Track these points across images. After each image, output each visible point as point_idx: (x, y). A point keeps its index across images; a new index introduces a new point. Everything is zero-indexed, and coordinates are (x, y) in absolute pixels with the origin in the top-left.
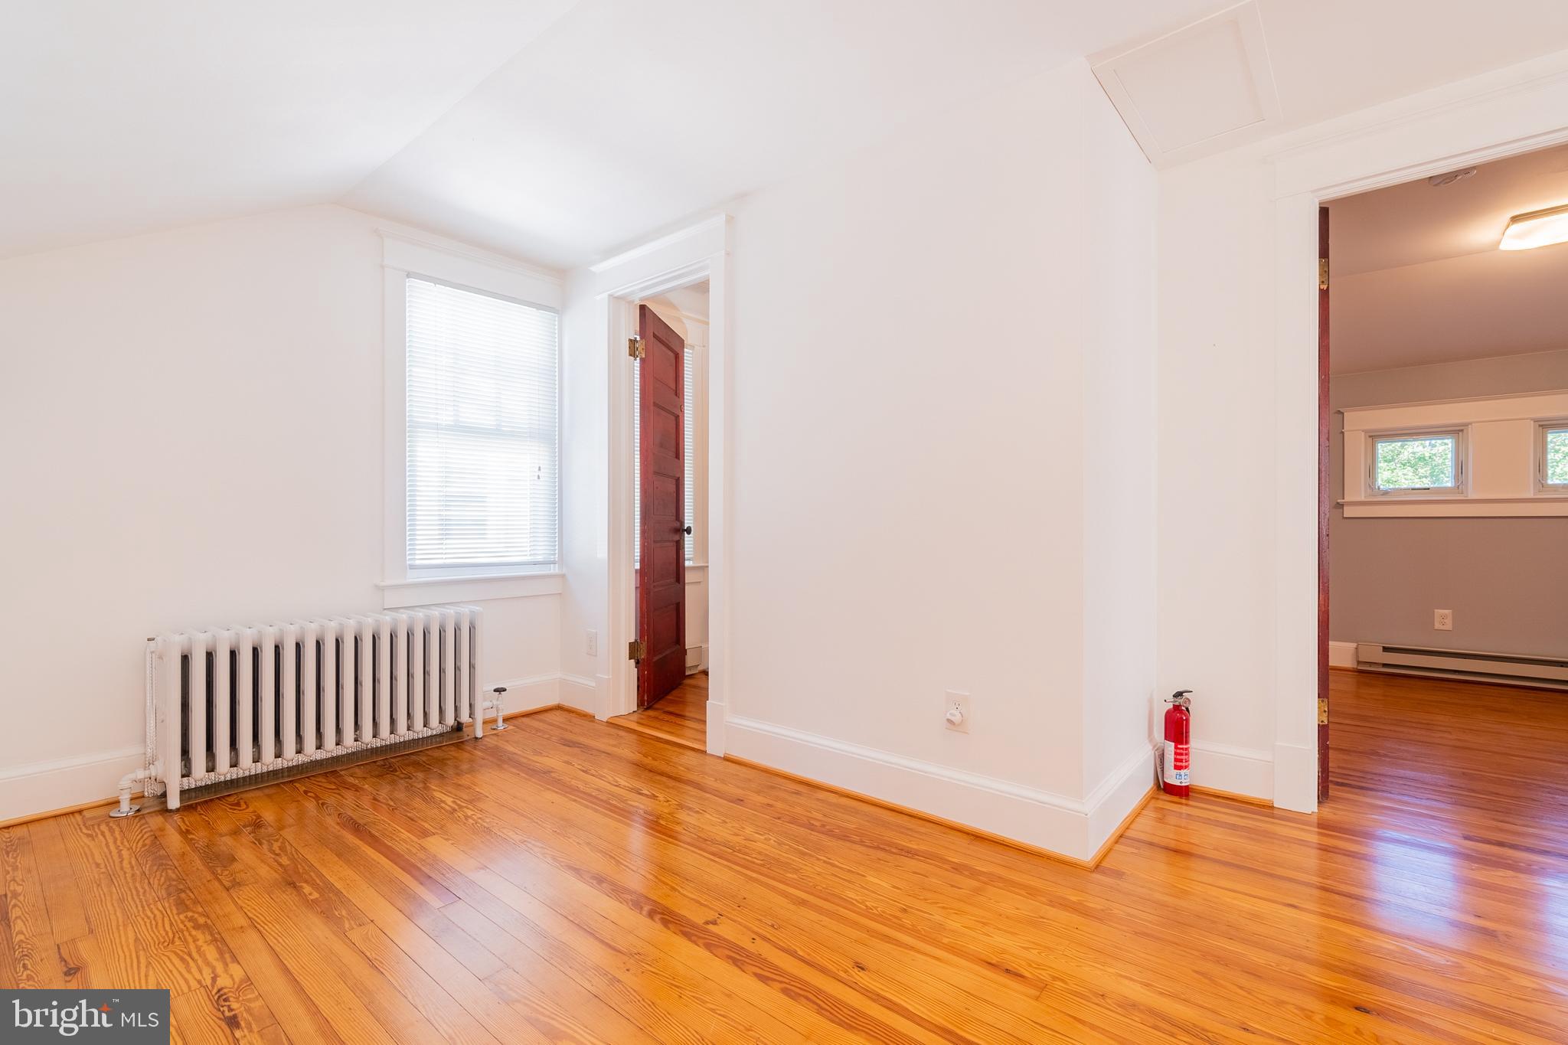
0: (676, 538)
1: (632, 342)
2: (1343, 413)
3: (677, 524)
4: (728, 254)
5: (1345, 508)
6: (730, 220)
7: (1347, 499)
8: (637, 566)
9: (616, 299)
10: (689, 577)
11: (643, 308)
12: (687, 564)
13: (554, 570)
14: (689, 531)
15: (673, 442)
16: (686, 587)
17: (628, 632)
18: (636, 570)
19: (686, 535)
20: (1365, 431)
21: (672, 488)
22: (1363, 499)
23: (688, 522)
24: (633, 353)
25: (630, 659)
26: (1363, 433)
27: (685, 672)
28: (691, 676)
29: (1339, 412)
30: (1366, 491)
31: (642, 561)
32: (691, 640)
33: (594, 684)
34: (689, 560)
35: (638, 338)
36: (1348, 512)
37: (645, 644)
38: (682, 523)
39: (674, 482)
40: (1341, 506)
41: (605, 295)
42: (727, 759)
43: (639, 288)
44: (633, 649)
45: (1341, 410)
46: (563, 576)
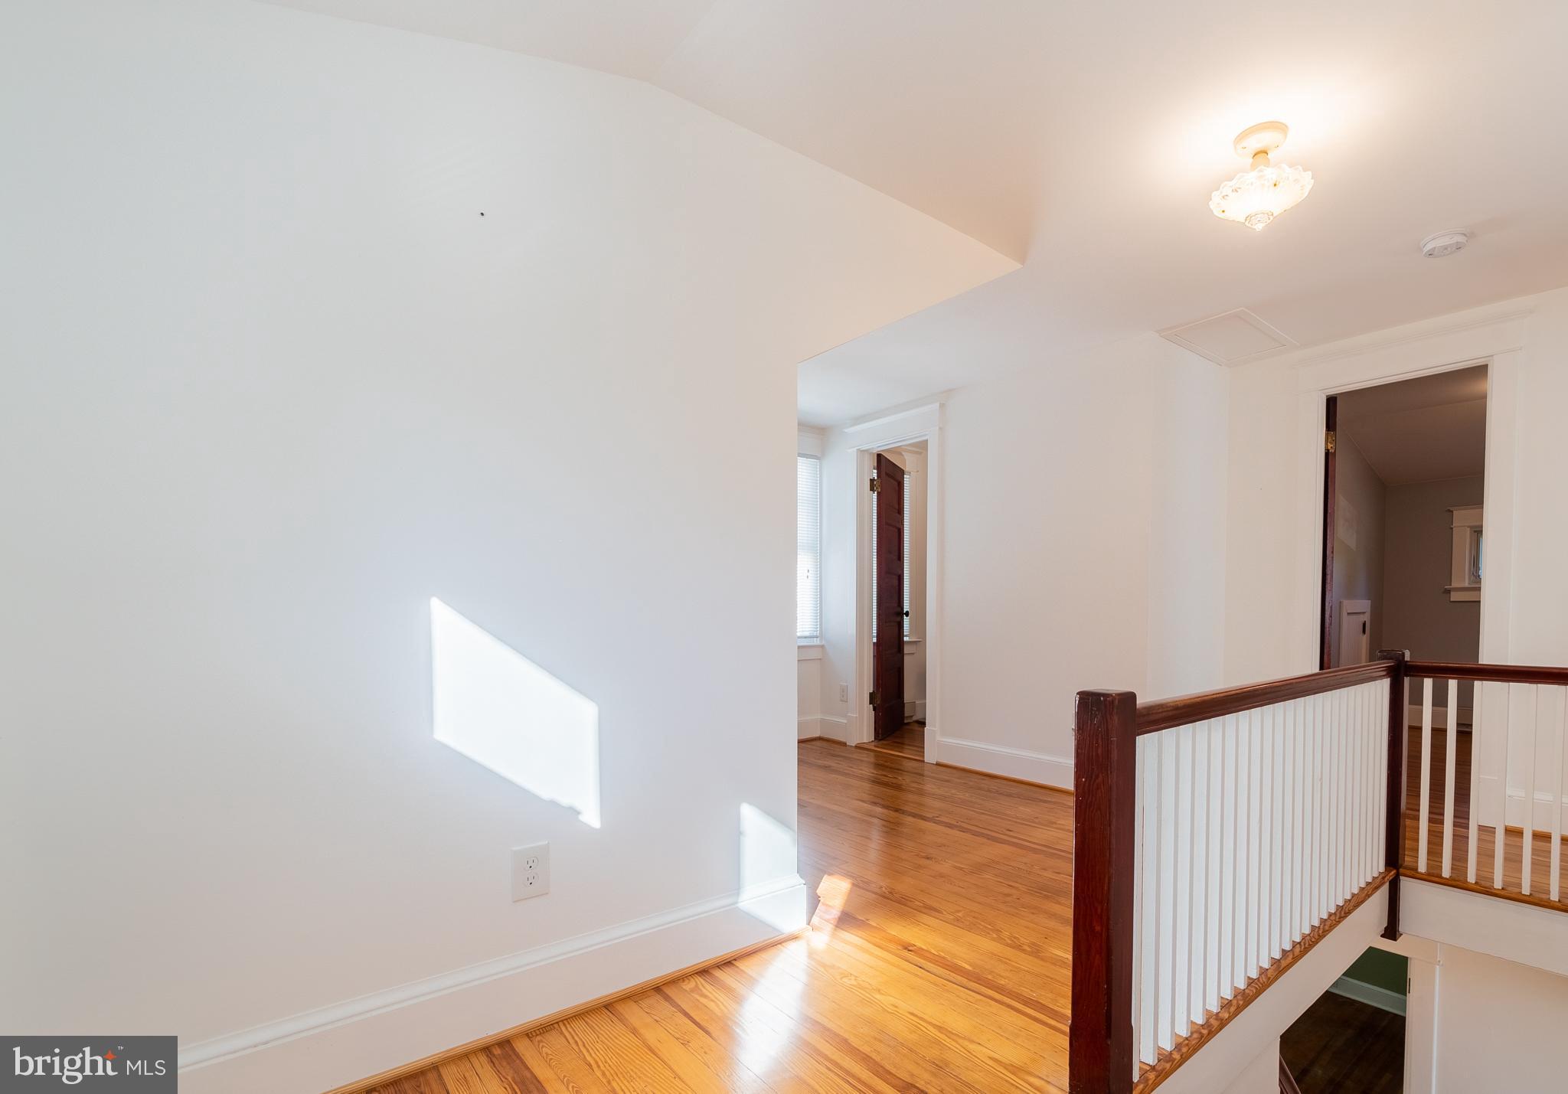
0: (898, 619)
1: (872, 481)
2: (1452, 512)
3: (899, 609)
4: (940, 428)
5: (1451, 593)
6: (942, 406)
7: (1455, 584)
8: (875, 640)
9: (862, 452)
10: (907, 649)
11: (879, 456)
12: (906, 639)
13: (816, 642)
14: (907, 614)
15: (896, 548)
16: (906, 657)
17: (868, 686)
18: (874, 643)
19: (905, 617)
20: (1471, 527)
21: (895, 582)
22: (1466, 585)
23: (906, 608)
24: (872, 489)
25: (870, 704)
26: (1469, 529)
27: (904, 720)
28: (908, 724)
29: (1449, 511)
30: (1469, 579)
31: (878, 637)
32: (908, 695)
33: (845, 721)
34: (906, 636)
35: (876, 478)
36: (1455, 596)
37: (879, 695)
38: (902, 609)
39: (897, 578)
40: (1448, 592)
41: (855, 449)
42: (938, 764)
43: (878, 445)
44: (872, 697)
45: (1451, 509)
46: (822, 647)
